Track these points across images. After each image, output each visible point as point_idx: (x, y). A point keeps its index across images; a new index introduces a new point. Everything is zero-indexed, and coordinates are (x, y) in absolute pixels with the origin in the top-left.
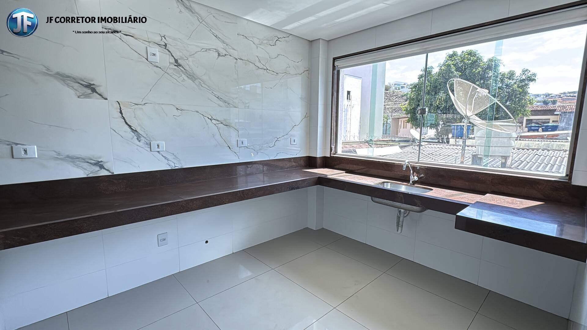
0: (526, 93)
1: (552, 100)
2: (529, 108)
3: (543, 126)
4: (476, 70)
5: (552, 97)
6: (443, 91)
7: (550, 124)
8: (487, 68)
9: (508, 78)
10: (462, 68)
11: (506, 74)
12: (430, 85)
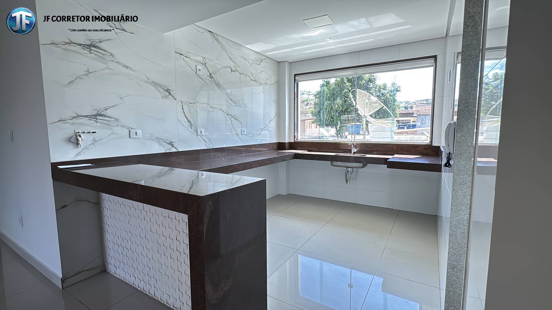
0: (395, 100)
1: (410, 106)
2: (398, 112)
3: (407, 125)
4: (361, 82)
5: (410, 103)
6: (340, 98)
7: (411, 124)
8: (369, 81)
9: (383, 89)
10: (352, 80)
11: (382, 86)
12: (330, 93)
